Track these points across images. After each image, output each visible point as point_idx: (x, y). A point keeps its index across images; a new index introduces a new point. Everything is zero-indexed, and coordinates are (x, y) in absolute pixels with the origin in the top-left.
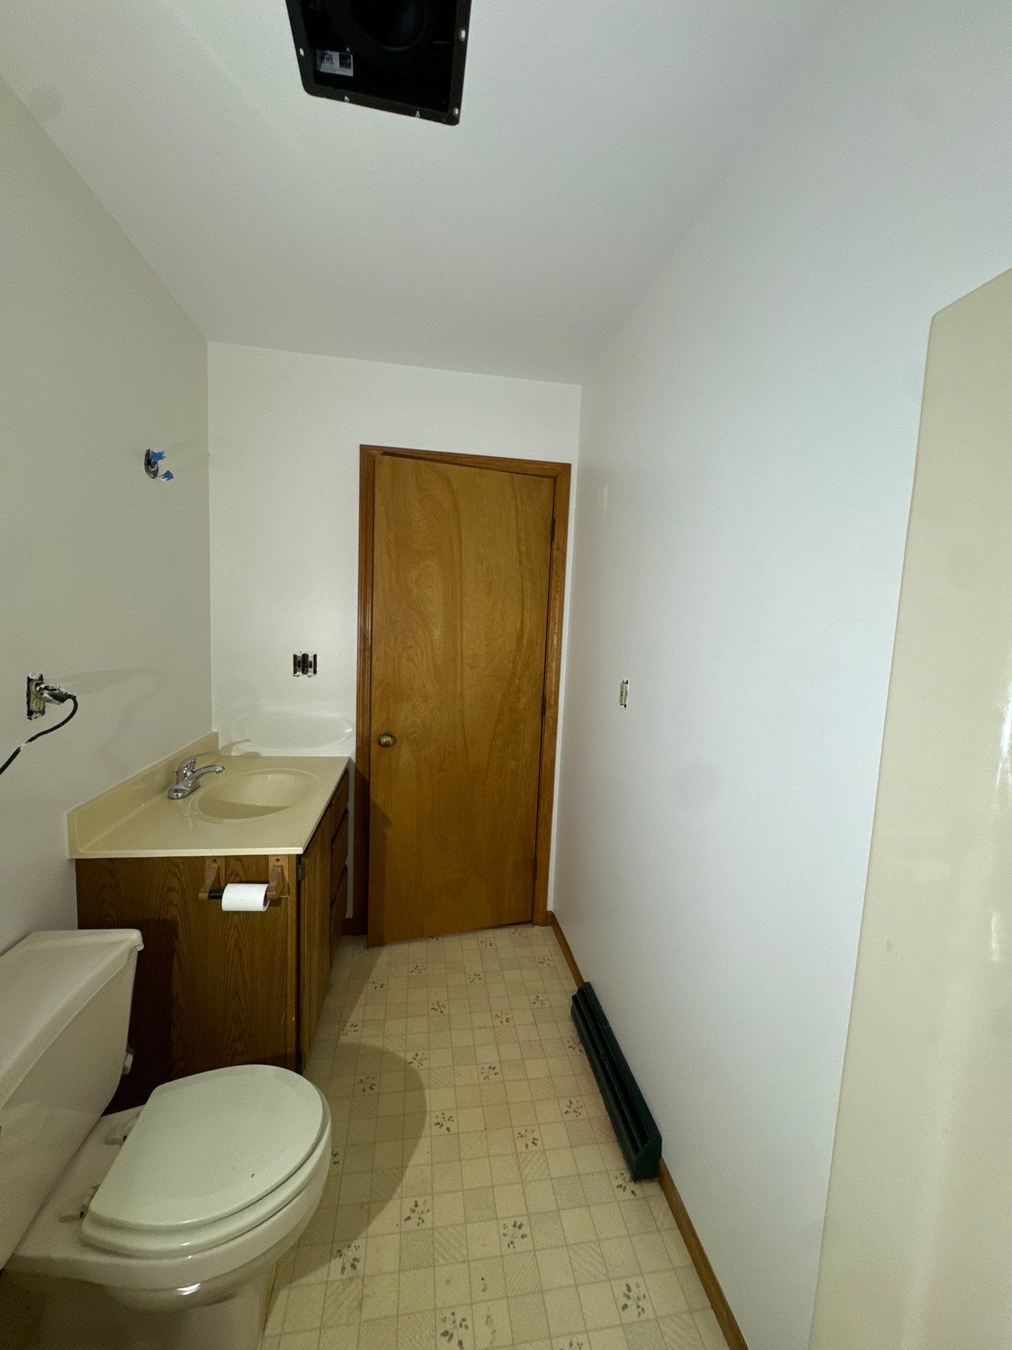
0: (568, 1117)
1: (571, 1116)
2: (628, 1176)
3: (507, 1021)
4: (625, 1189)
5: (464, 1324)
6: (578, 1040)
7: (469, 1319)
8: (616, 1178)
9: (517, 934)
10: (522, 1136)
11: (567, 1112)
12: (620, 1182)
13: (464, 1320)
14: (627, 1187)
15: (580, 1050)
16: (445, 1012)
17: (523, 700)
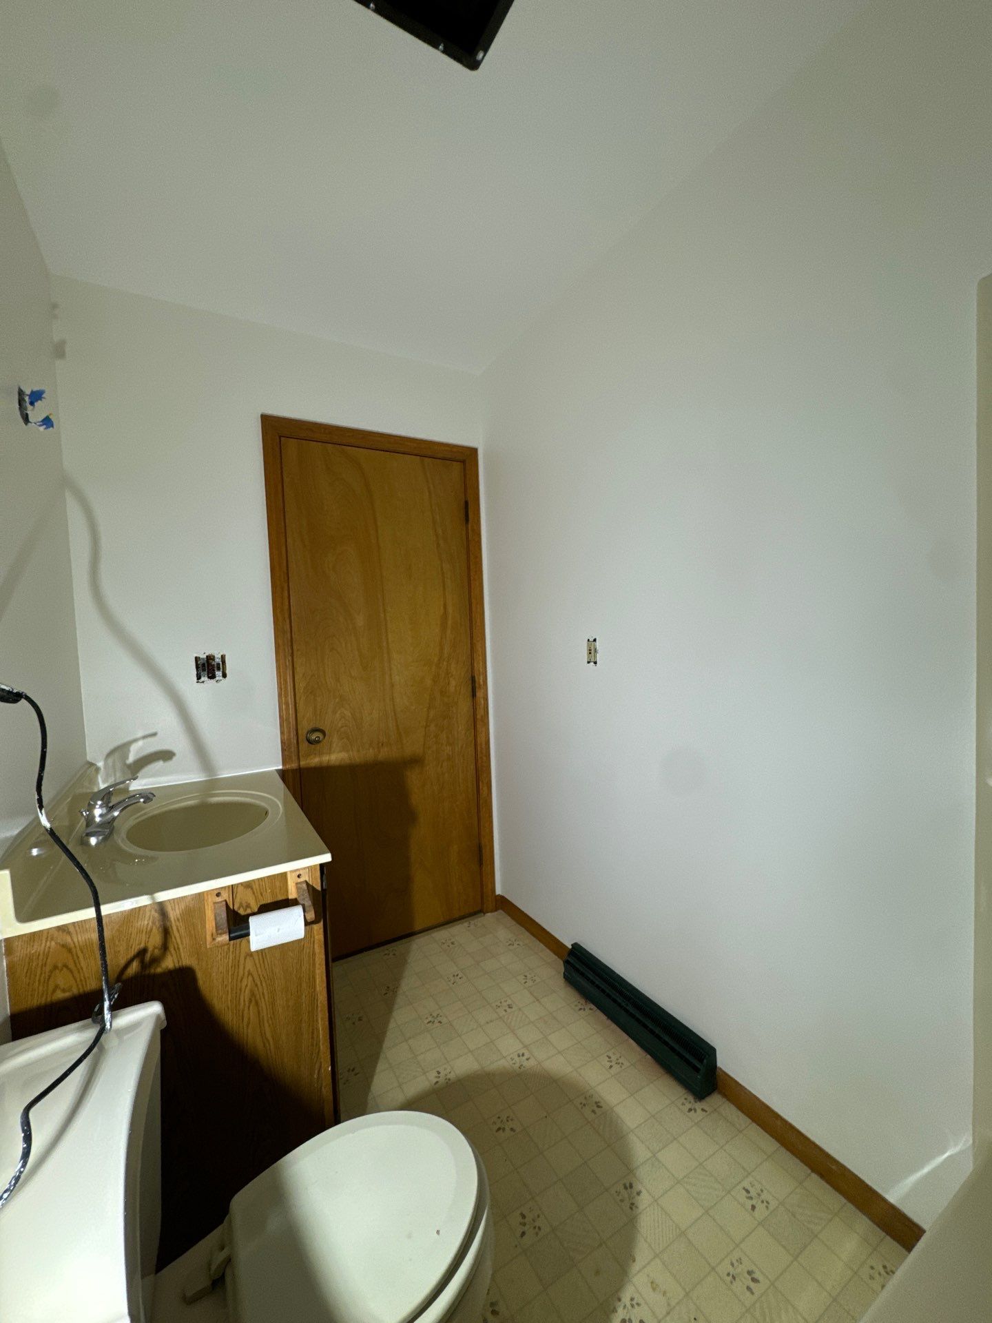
0: (613, 1071)
1: (616, 1069)
2: (691, 1098)
3: (509, 1007)
4: (695, 1110)
5: (634, 1303)
6: (583, 1001)
7: (636, 1296)
8: (683, 1104)
9: (472, 927)
10: (584, 1105)
11: (611, 1067)
12: (688, 1106)
13: (632, 1299)
14: (697, 1107)
15: (591, 1009)
16: (444, 1020)
17: (453, 683)
